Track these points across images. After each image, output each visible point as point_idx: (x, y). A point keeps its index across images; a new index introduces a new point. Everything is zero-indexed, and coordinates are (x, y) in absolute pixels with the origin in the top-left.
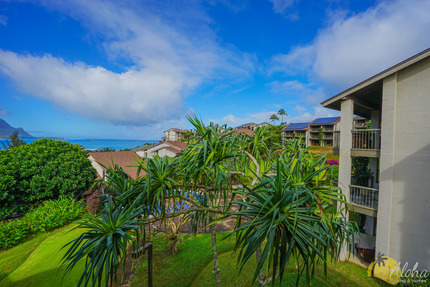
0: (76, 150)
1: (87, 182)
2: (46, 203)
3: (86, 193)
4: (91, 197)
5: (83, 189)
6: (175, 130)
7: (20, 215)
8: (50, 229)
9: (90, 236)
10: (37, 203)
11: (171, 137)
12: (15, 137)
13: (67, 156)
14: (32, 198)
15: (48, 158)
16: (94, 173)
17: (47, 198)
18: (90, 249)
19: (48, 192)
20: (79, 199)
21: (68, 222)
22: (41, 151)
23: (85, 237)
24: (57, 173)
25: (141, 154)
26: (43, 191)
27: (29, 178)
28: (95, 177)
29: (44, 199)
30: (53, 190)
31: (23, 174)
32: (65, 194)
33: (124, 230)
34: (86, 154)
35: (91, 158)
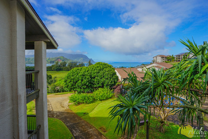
0: (110, 67)
1: (115, 82)
2: (99, 89)
3: (114, 87)
4: (116, 89)
5: (113, 85)
6: (160, 56)
7: (92, 92)
8: (101, 100)
9: (121, 106)
10: (97, 88)
11: (158, 60)
12: (90, 62)
13: (107, 70)
14: (95, 86)
15: (100, 70)
16: (117, 78)
17: (100, 87)
18: (121, 113)
19: (100, 85)
20: (111, 89)
21: (107, 99)
22: (97, 67)
23: (118, 106)
24: (103, 76)
25: (140, 70)
26: (98, 84)
27: (94, 78)
28: (118, 80)
29: (99, 87)
30: (102, 84)
31: (92, 76)
32: (106, 86)
33: (139, 107)
34: (114, 69)
35: (116, 71)
